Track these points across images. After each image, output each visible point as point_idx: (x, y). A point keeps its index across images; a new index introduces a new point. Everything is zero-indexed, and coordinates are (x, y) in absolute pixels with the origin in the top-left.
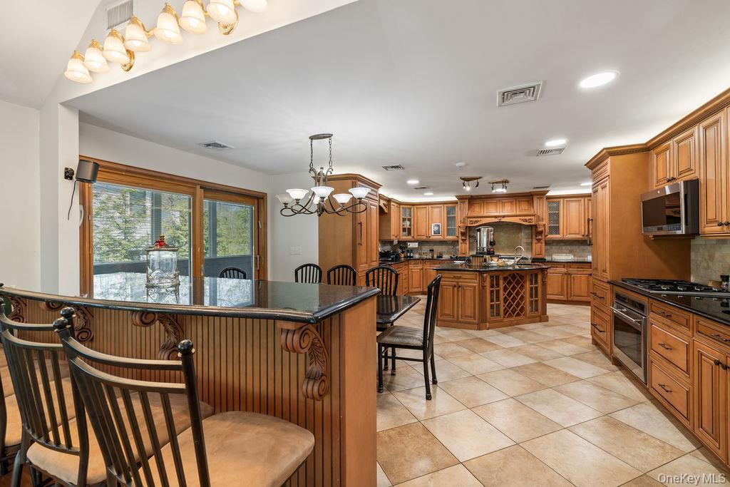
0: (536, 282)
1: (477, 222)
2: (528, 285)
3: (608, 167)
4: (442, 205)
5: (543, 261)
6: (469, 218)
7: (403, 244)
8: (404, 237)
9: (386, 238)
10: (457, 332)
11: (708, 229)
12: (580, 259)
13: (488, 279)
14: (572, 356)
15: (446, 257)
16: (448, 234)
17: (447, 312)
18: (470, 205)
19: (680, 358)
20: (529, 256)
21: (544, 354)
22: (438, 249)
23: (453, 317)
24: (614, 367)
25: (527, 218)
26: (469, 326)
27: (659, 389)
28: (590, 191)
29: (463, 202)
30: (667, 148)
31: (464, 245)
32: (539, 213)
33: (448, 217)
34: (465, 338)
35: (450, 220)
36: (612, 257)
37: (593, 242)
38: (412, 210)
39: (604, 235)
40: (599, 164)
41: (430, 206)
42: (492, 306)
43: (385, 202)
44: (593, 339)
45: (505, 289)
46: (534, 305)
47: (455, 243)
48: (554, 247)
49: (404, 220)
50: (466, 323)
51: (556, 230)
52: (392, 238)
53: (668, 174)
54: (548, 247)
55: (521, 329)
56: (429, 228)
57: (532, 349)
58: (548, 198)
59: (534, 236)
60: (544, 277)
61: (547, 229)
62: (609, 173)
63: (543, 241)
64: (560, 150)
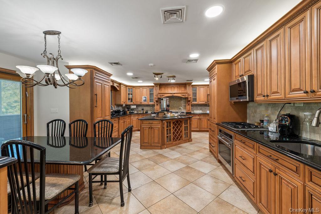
0: (187, 124)
1: (163, 96)
2: (183, 125)
3: (216, 70)
4: (147, 88)
5: (190, 113)
6: (159, 94)
7: (128, 107)
8: (129, 103)
9: (118, 103)
10: (150, 151)
11: (258, 98)
12: (204, 112)
13: (166, 124)
14: (201, 160)
15: (149, 112)
16: (150, 102)
17: (146, 141)
18: (160, 88)
19: (250, 164)
20: (185, 111)
21: (189, 161)
22: (146, 109)
23: (149, 144)
24: (219, 164)
25: (184, 94)
26: (157, 147)
27: (239, 179)
28: (208, 83)
29: (157, 86)
30: (240, 61)
31: (157, 107)
32: (189, 92)
33: (150, 93)
34: (153, 155)
35: (151, 94)
36: (218, 112)
37: (210, 105)
38: (133, 89)
39: (214, 102)
40: (212, 68)
41: (142, 88)
42: (167, 137)
43: (118, 85)
44: (210, 150)
45: (174, 128)
46: (186, 134)
47: (153, 106)
48: (194, 107)
49: (129, 94)
50: (155, 146)
51: (195, 100)
52: (122, 103)
53: (240, 73)
54: (192, 107)
55: (180, 147)
56: (141, 98)
57: (184, 158)
58: (192, 86)
59: (187, 103)
60: (190, 121)
61: (192, 99)
62: (216, 73)
63: (190, 105)
64: (196, 60)
